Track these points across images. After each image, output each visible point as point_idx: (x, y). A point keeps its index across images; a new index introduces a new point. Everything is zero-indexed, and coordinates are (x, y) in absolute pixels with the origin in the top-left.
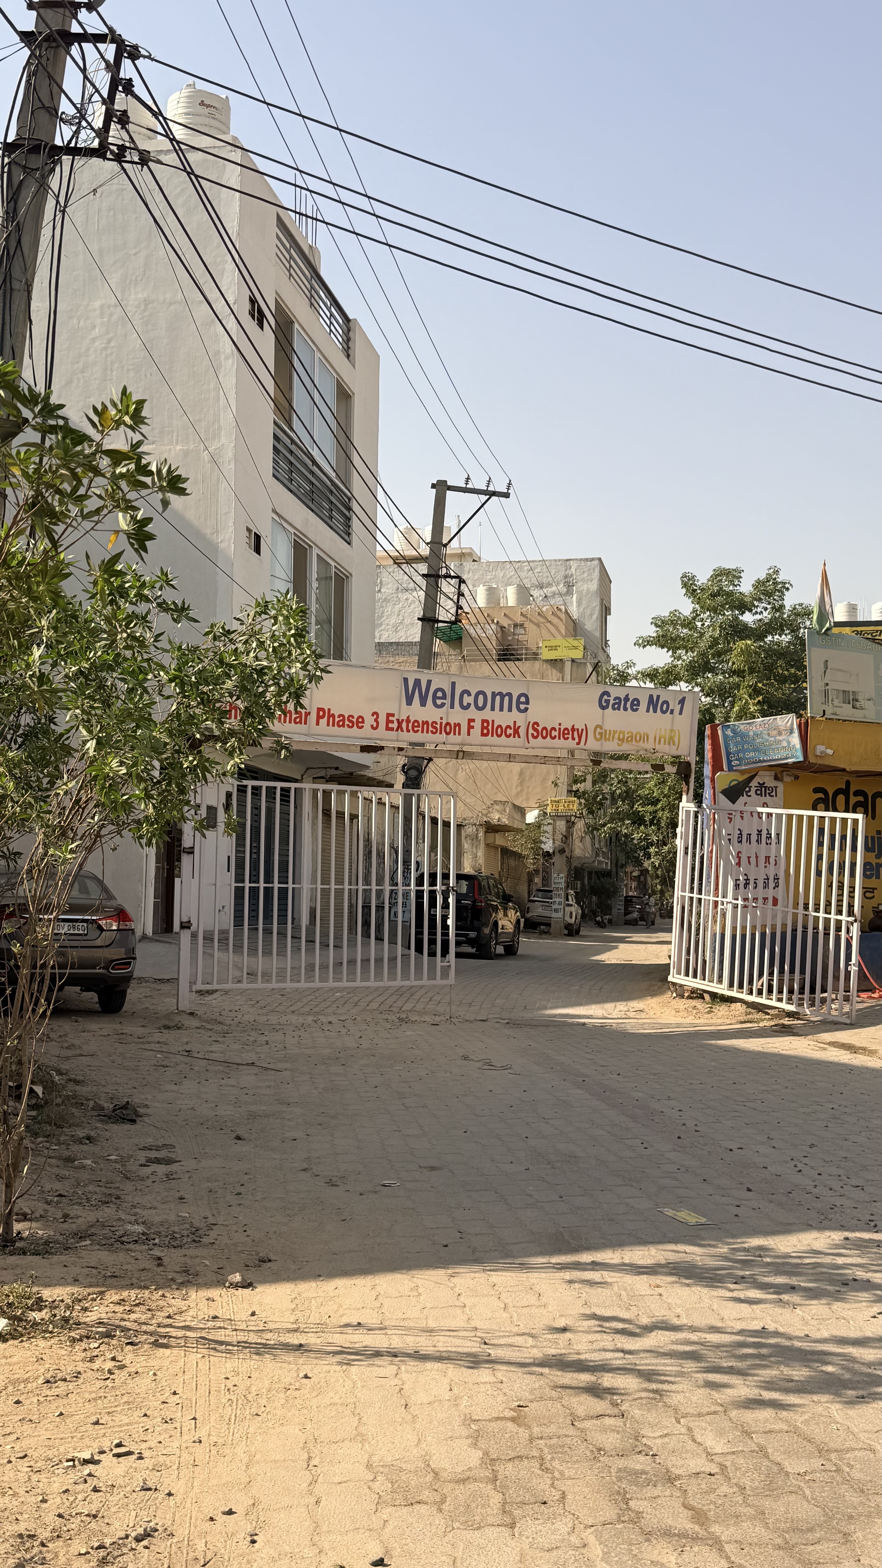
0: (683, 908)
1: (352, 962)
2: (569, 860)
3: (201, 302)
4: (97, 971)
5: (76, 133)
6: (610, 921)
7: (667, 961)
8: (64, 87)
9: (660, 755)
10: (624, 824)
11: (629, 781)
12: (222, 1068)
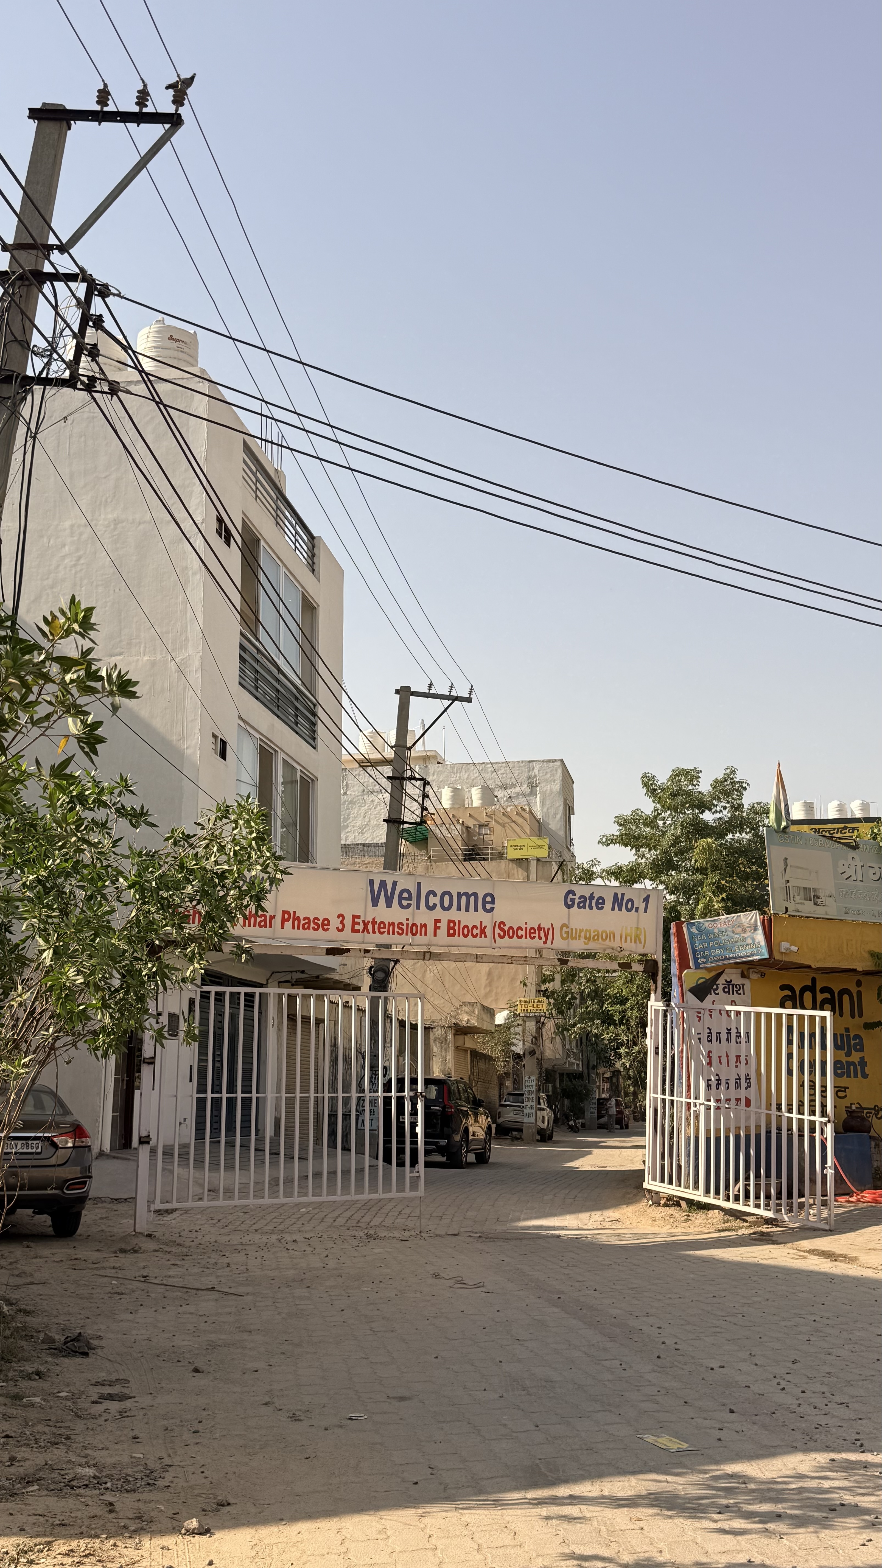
0: (656, 1111)
1: (318, 1175)
2: (540, 1062)
3: (169, 522)
4: (49, 1192)
5: (48, 364)
6: (583, 1125)
7: (641, 1167)
8: (36, 322)
9: (627, 953)
10: (594, 1024)
11: (597, 980)
12: (179, 1294)
